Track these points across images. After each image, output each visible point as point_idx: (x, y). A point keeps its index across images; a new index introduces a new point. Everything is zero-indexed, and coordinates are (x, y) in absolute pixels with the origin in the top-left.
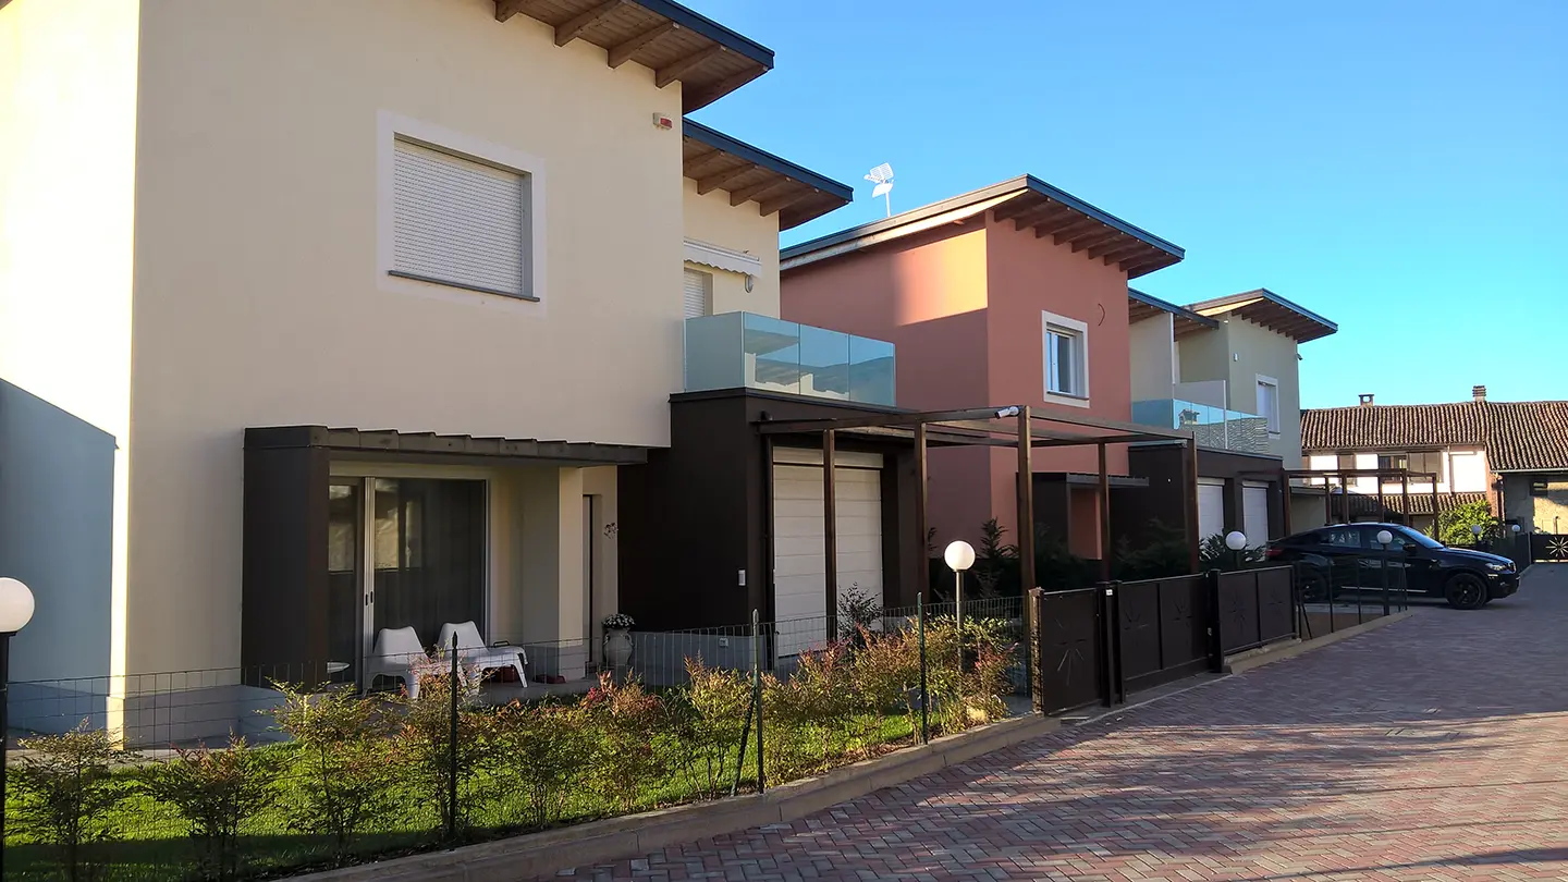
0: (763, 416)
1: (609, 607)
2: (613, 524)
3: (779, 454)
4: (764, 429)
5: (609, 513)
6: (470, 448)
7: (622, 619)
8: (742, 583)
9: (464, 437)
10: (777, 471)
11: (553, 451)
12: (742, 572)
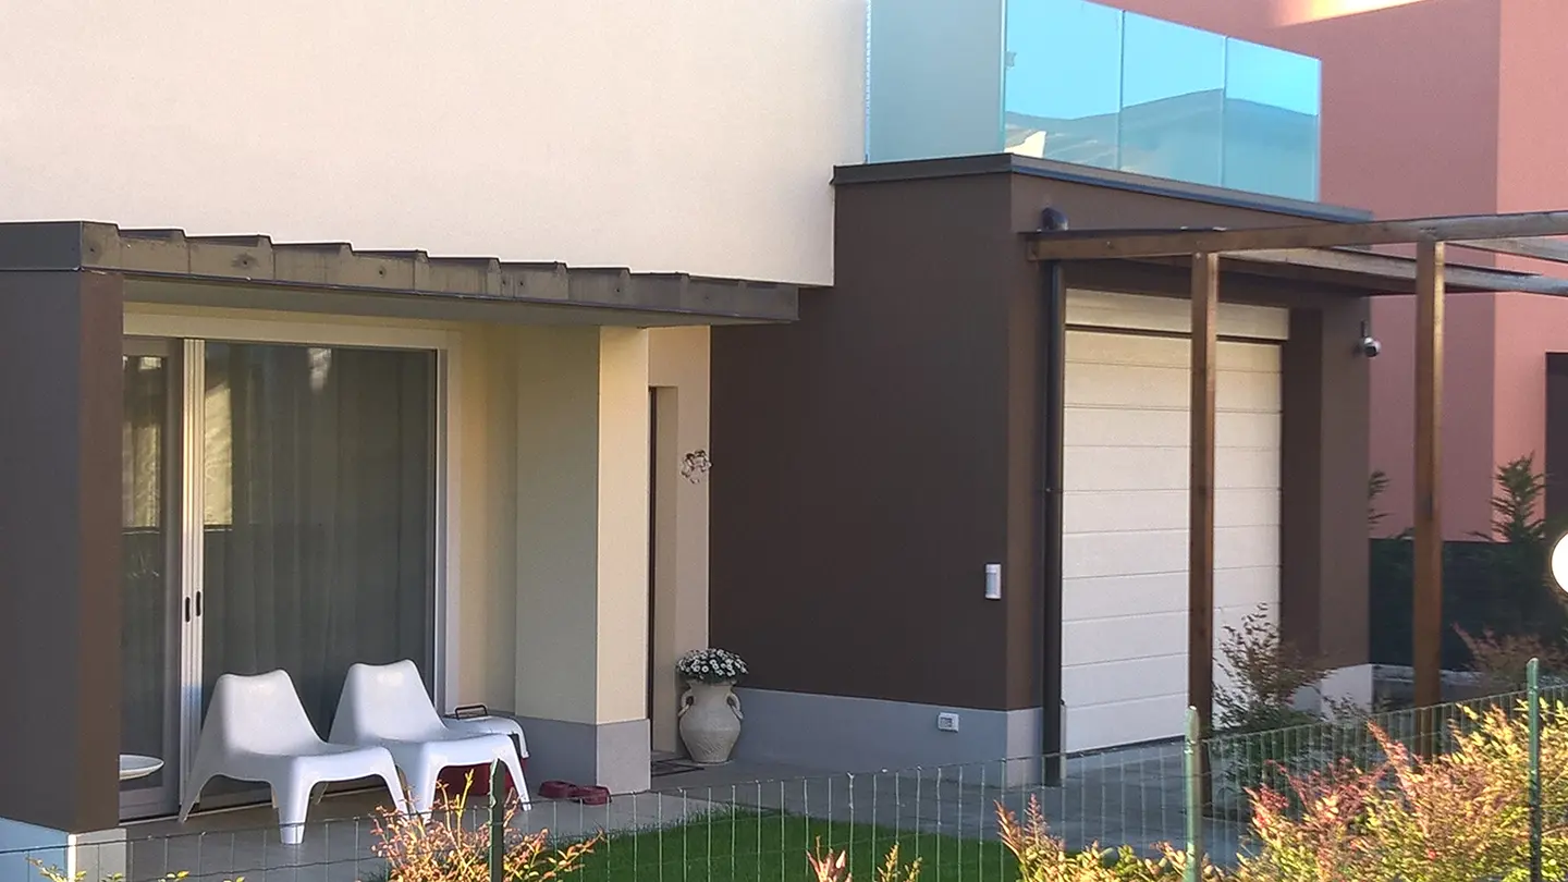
0: (1048, 218)
1: (691, 634)
2: (701, 453)
3: (1079, 308)
4: (1048, 248)
5: (694, 427)
6: (424, 281)
7: (720, 660)
8: (994, 593)
9: (412, 256)
10: (1073, 344)
11: (602, 292)
12: (994, 570)
